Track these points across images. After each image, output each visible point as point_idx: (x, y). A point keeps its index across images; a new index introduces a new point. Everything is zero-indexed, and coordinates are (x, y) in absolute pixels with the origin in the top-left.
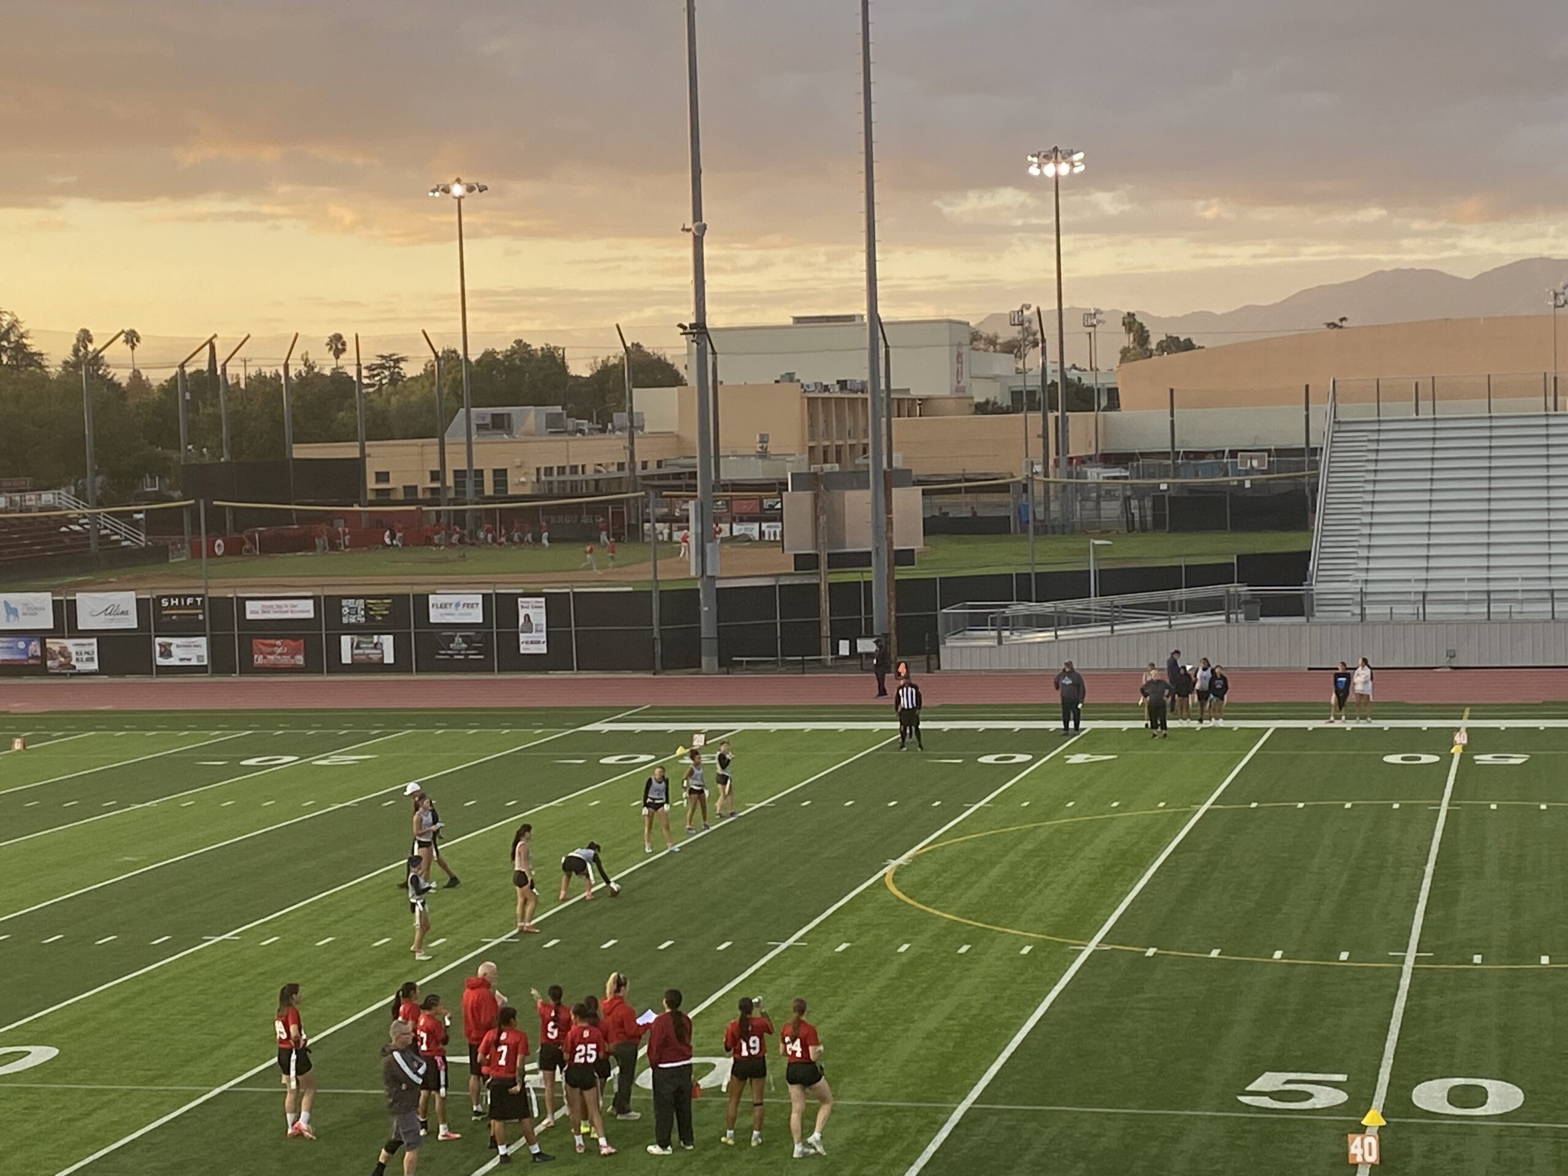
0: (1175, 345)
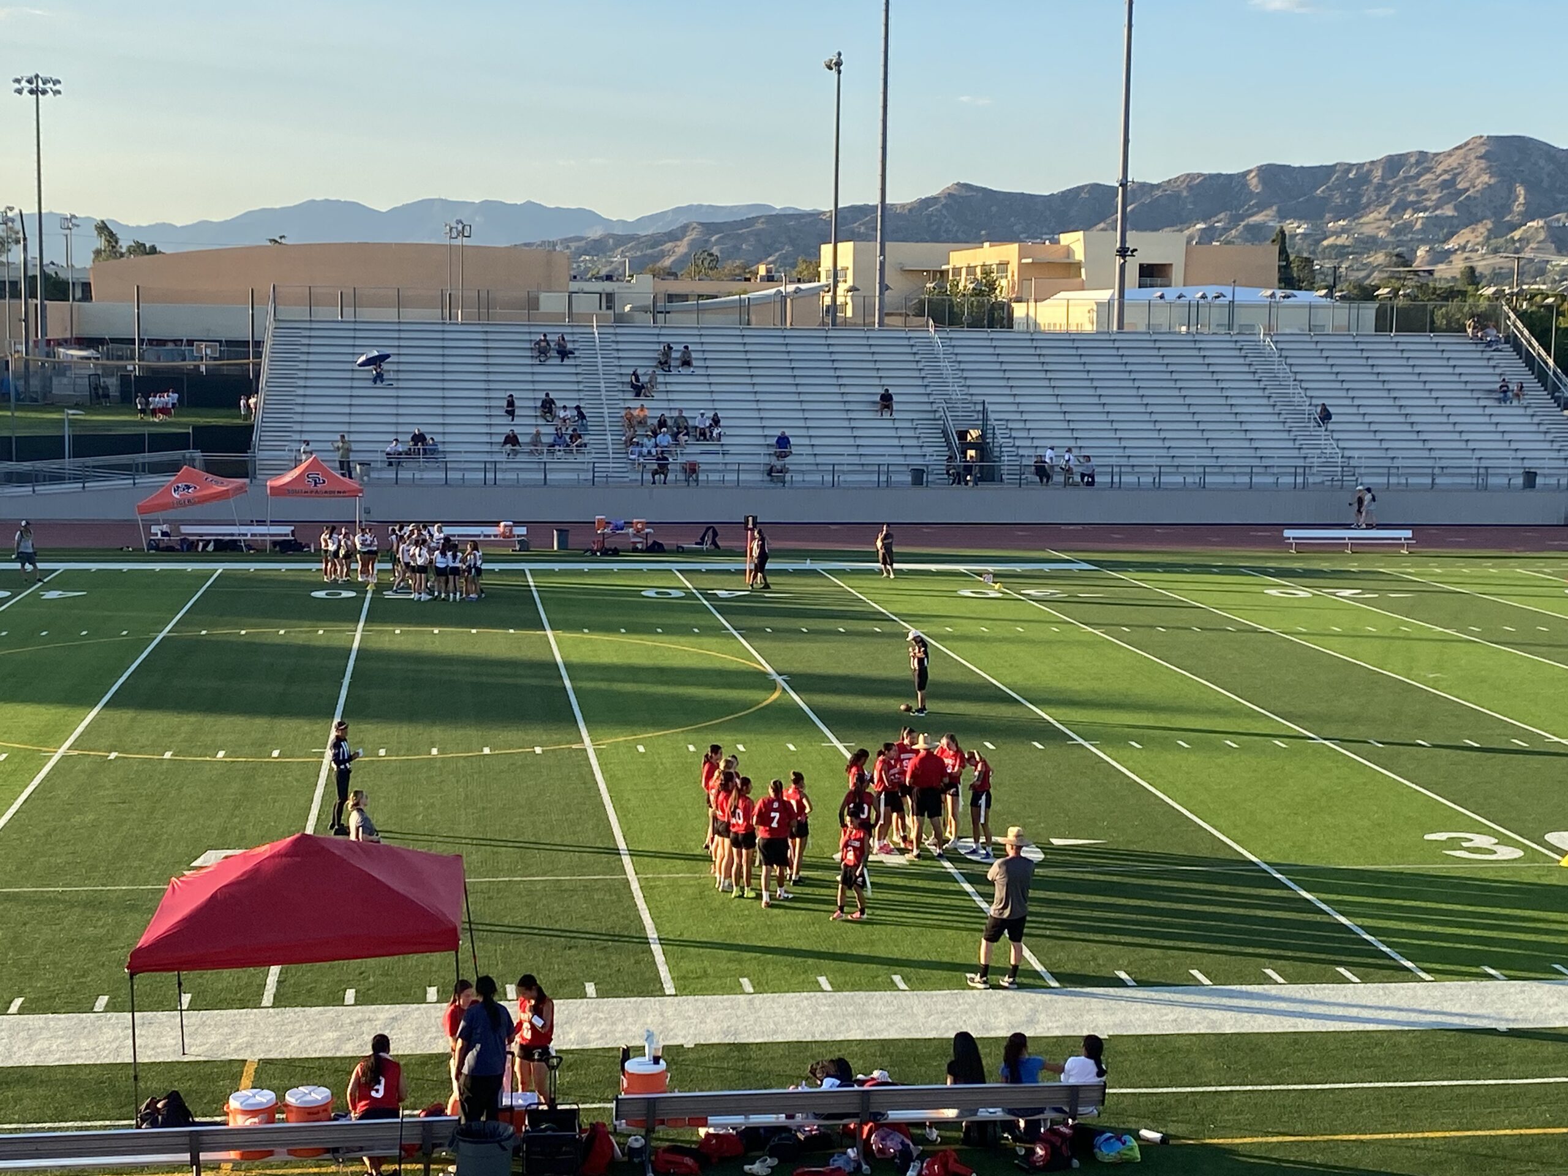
0: (141, 249)
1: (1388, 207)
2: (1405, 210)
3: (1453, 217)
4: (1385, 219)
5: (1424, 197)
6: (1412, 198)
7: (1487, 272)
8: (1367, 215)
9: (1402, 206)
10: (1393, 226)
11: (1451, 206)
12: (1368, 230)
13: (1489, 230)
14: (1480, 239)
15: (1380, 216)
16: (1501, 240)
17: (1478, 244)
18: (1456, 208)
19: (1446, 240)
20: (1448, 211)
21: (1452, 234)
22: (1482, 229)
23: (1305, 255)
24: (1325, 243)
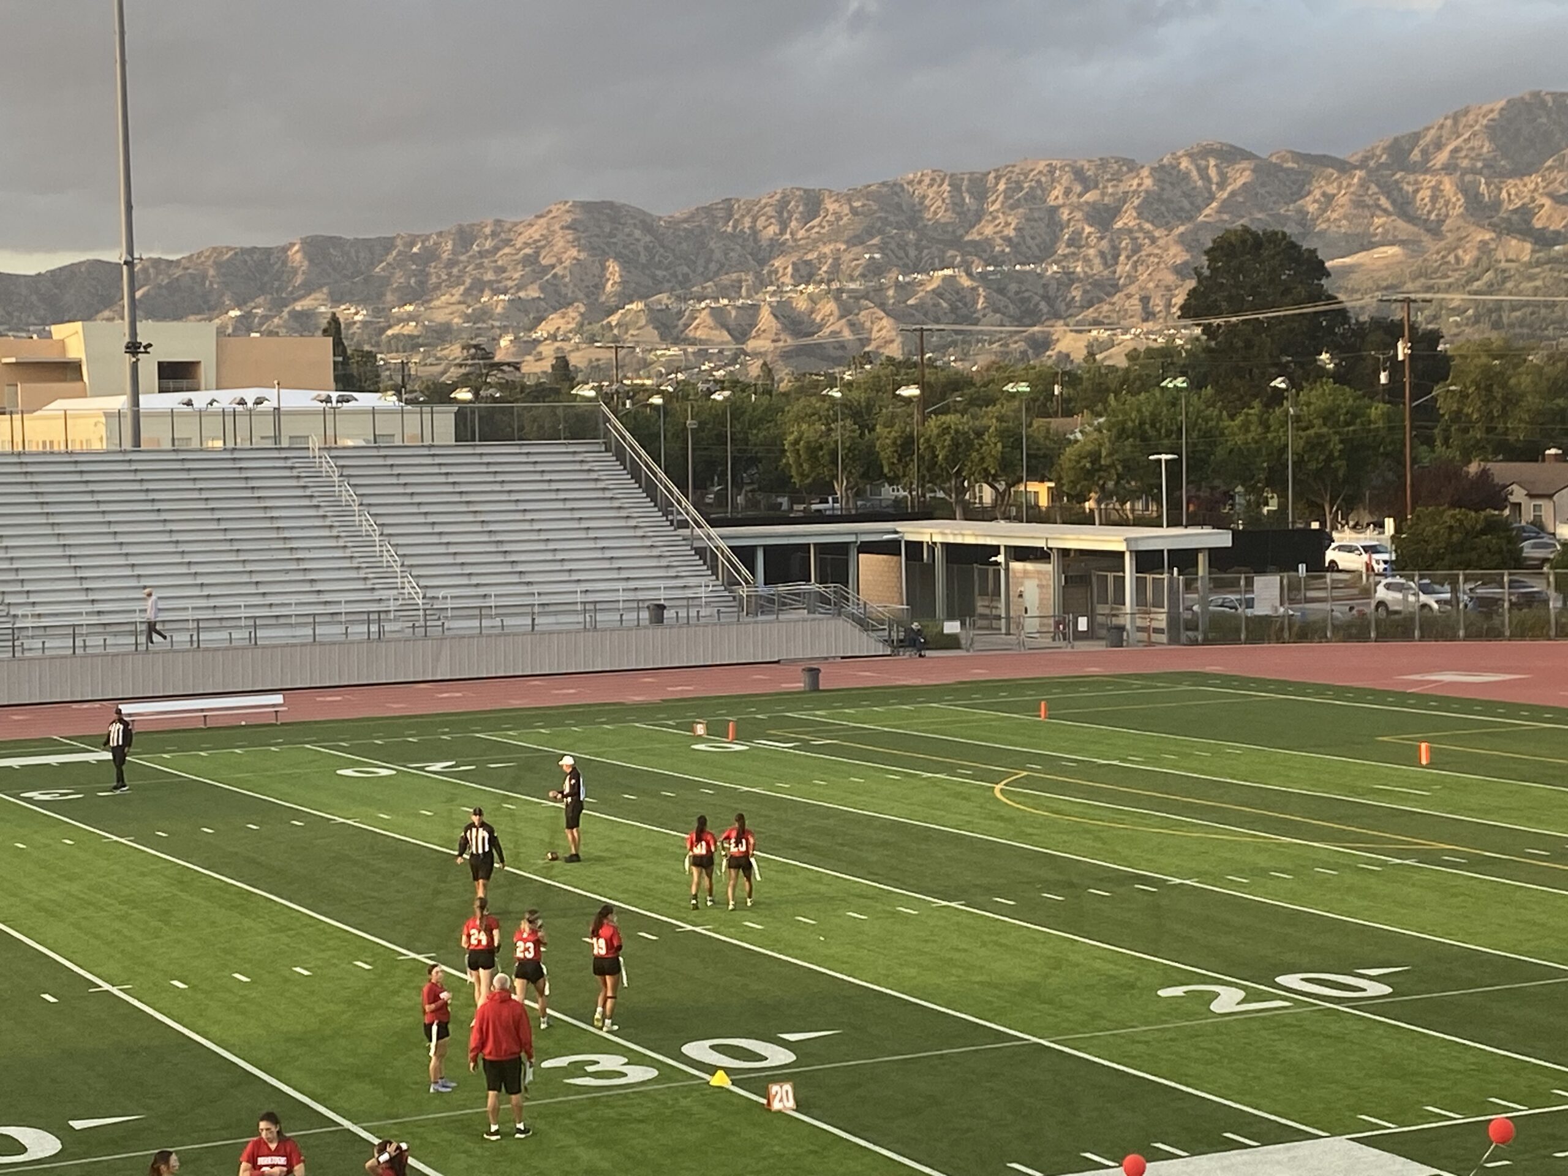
1: (462, 288)
2: (482, 291)
3: (539, 298)
4: (460, 303)
5: (504, 275)
6: (489, 276)
7: (582, 365)
8: (438, 298)
9: (479, 286)
10: (470, 311)
11: (536, 286)
12: (441, 317)
13: (582, 315)
14: (572, 326)
15: (453, 300)
16: (597, 327)
17: (570, 332)
18: (542, 289)
19: (533, 328)
20: (533, 292)
21: (539, 320)
22: (573, 314)
23: (367, 348)
24: (390, 332)
